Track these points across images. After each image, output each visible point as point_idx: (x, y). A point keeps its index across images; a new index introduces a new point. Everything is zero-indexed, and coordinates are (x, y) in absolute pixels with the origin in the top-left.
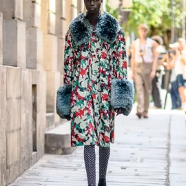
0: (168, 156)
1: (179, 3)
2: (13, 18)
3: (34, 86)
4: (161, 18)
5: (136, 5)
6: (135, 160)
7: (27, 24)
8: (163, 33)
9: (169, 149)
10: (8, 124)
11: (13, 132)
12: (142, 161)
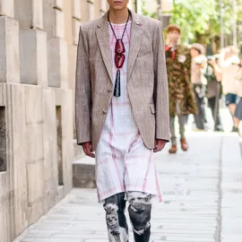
0: (219, 186)
1: (228, 5)
2: (32, 28)
3: (58, 108)
4: (207, 22)
5: (178, 8)
6: (180, 193)
7: (48, 35)
8: (210, 40)
9: (220, 178)
10: (28, 153)
11: (34, 163)
12: (188, 193)
